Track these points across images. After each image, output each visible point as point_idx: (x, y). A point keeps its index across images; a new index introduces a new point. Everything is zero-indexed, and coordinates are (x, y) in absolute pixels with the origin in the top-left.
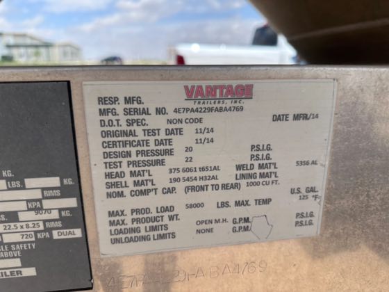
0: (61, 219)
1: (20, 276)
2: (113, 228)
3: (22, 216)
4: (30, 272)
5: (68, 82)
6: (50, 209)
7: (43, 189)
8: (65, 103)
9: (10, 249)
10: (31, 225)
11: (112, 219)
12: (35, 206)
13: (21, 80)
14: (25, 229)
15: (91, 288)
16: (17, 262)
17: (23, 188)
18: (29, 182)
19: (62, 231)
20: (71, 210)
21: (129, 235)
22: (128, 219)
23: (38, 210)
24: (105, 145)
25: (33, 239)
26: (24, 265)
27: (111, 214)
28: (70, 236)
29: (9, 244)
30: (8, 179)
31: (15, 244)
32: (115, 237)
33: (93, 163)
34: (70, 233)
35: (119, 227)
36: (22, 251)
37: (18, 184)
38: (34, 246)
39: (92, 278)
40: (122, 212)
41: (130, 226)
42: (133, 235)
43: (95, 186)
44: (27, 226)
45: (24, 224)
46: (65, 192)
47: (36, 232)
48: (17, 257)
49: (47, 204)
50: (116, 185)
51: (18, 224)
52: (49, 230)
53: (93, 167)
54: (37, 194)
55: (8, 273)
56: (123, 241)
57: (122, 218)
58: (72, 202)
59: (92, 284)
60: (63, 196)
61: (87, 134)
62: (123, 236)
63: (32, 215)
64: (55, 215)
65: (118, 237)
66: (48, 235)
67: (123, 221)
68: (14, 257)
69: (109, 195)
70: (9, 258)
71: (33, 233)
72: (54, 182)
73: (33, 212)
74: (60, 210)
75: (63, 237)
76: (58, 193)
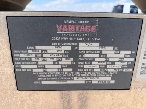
0: (128, 65)
1: (109, 83)
2: (142, 69)
3: (116, 63)
4: (113, 82)
5: (143, 19)
6: (125, 61)
7: (125, 54)
8: (140, 26)
9: (109, 74)
10: (118, 66)
11: (143, 66)
12: (121, 60)
13: (129, 18)
14: (116, 68)
15: (129, 89)
16: (110, 78)
17: (119, 54)
18: (122, 52)
19: (126, 69)
20: (131, 62)
23: (121, 61)
25: (117, 71)
26: (112, 80)
27: (143, 64)
29: (109, 72)
30: (116, 50)
31: (111, 72)
32: (142, 72)
34: (129, 70)
35: (144, 69)
36: (113, 75)
37: (118, 52)
38: (117, 73)
39: (130, 85)
43: (141, 55)
44: (117, 66)
45: (116, 66)
47: (119, 69)
48: (111, 77)
49: (125, 59)
51: (114, 66)
52: (123, 68)
53: (142, 48)
54: (123, 56)
55: (106, 82)
56: (144, 74)
58: (132, 60)
59: (130, 88)
60: (131, 57)
61: (144, 37)
62: (144, 72)
63: (119, 63)
64: (126, 63)
66: (122, 70)
68: (110, 77)
69: (144, 58)
70: (108, 77)
71: (118, 69)
72: (129, 52)
73: (120, 62)
74: (128, 62)
75: (126, 71)
76: (129, 56)
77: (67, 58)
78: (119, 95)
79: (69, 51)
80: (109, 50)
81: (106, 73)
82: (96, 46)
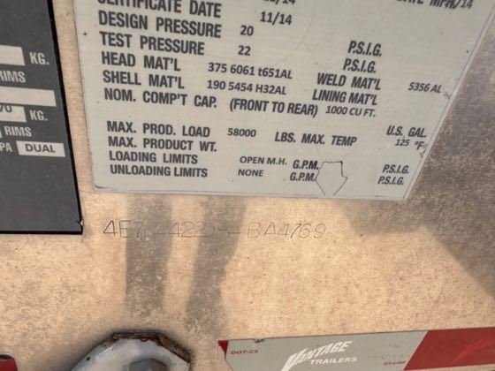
0: (30, 123)
2: (115, 149)
6: (10, 105)
11: (113, 134)
15: (79, 233)
19: (32, 143)
20: (46, 110)
21: (139, 164)
22: (138, 138)
27: (112, 126)
28: (46, 154)
33: (81, 30)
34: (45, 148)
35: (123, 149)
39: (81, 218)
40: (130, 125)
41: (140, 149)
42: (145, 164)
43: (85, 74)
46: (34, 77)
50: (119, 77)
53: (80, 36)
56: (130, 170)
57: (129, 135)
58: (47, 98)
59: (82, 227)
62: (130, 164)
64: (19, 115)
65: (122, 163)
66: (9, 147)
67: (130, 140)
69: (109, 94)
72: (14, 55)
74: (28, 108)
75: (34, 153)
76: (21, 77)
78: (38, 253)
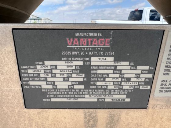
0: (145, 81)
1: (124, 101)
2: (161, 86)
3: (132, 80)
4: (128, 100)
5: (164, 30)
6: (142, 78)
7: (142, 70)
8: (160, 39)
9: (124, 91)
10: (134, 83)
11: (162, 83)
12: (138, 76)
13: (148, 29)
14: (131, 84)
15: (146, 108)
16: (125, 96)
17: (136, 69)
18: (139, 67)
19: (143, 86)
20: (149, 78)
21: (166, 90)
22: (168, 84)
23: (138, 78)
24: (169, 55)
25: (133, 88)
26: (127, 98)
27: (162, 81)
29: (124, 89)
30: (132, 66)
31: (126, 89)
32: (161, 90)
33: (163, 61)
34: (146, 87)
35: (163, 86)
36: (128, 92)
37: (134, 68)
38: (132, 91)
39: (148, 104)
40: (167, 81)
41: (167, 86)
42: (167, 90)
43: (160, 70)
44: (133, 83)
45: (132, 82)
46: (149, 72)
47: (135, 86)
48: (126, 94)
49: (142, 76)
50: (167, 70)
51: (130, 82)
52: (139, 85)
53: (162, 63)
54: (140, 72)
55: (121, 100)
57: (166, 83)
58: (150, 76)
60: (148, 73)
61: (164, 50)
62: (164, 90)
63: (135, 80)
64: (143, 80)
66: (138, 87)
67: (166, 84)
68: (124, 94)
69: (164, 74)
70: (123, 94)
71: (133, 86)
72: (147, 68)
73: (136, 78)
74: (146, 78)
75: (143, 88)
76: (147, 72)
77: (78, 74)
78: (134, 114)
79: (80, 66)
80: (124, 66)
81: (121, 90)
82: (110, 61)
